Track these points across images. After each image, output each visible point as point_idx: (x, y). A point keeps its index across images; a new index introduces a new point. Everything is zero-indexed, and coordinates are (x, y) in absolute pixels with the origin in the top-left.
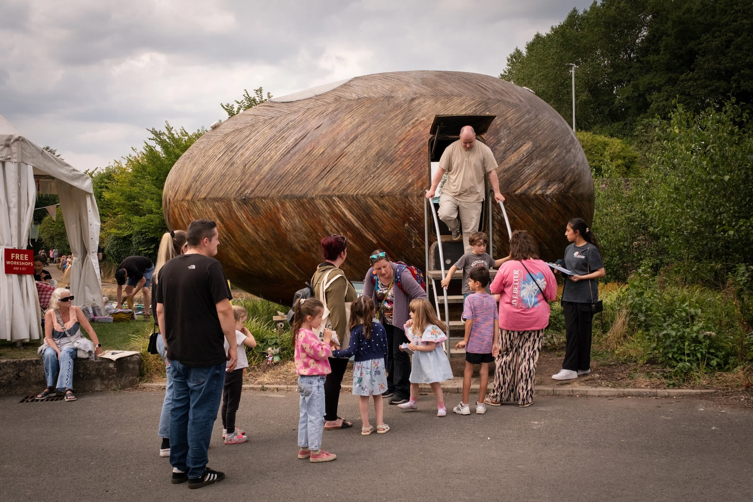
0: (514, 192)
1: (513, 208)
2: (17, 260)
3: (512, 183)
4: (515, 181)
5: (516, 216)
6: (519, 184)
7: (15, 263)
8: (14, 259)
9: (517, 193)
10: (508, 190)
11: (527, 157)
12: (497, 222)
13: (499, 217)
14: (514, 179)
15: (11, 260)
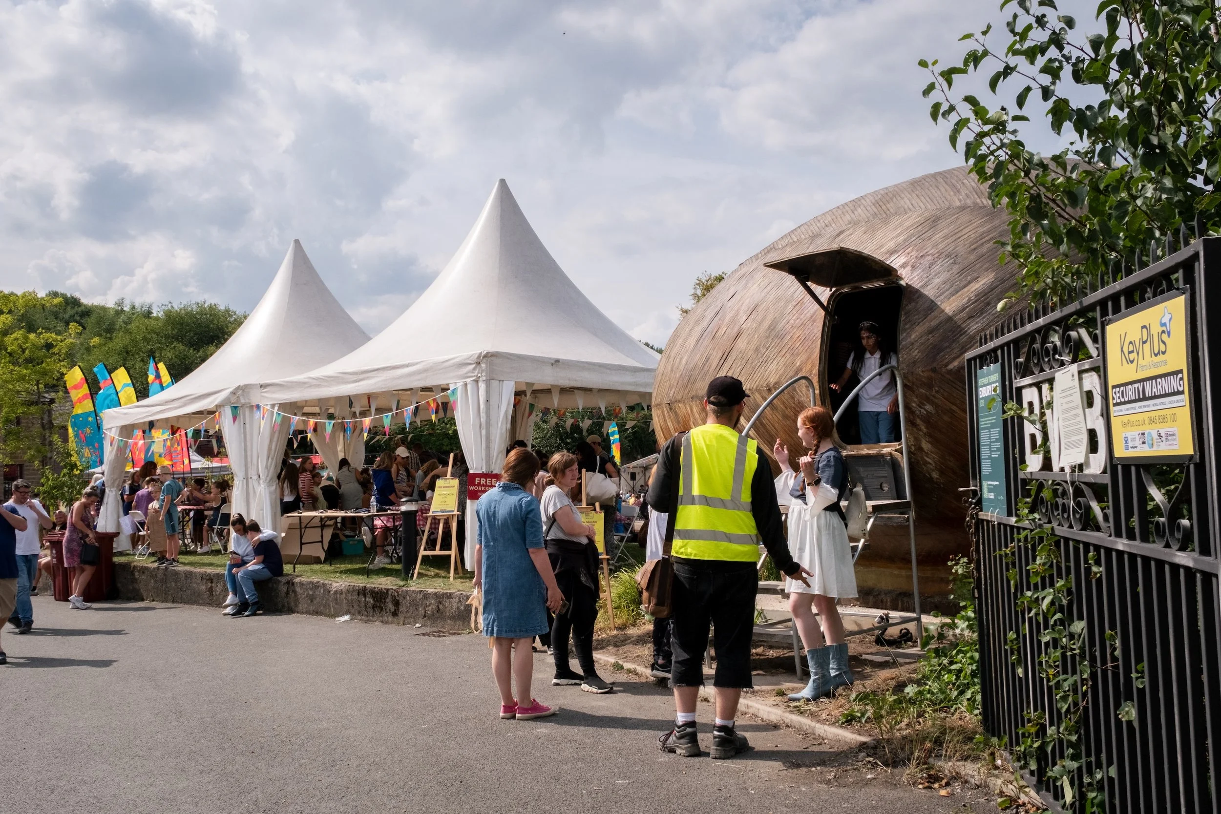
0: (946, 365)
1: (946, 394)
2: (483, 485)
3: (943, 351)
4: (947, 347)
5: (954, 408)
6: (955, 351)
7: (480, 488)
8: (479, 484)
9: (950, 367)
10: (935, 365)
11: (975, 302)
12: (921, 419)
13: (922, 410)
14: (947, 344)
15: (474, 485)
